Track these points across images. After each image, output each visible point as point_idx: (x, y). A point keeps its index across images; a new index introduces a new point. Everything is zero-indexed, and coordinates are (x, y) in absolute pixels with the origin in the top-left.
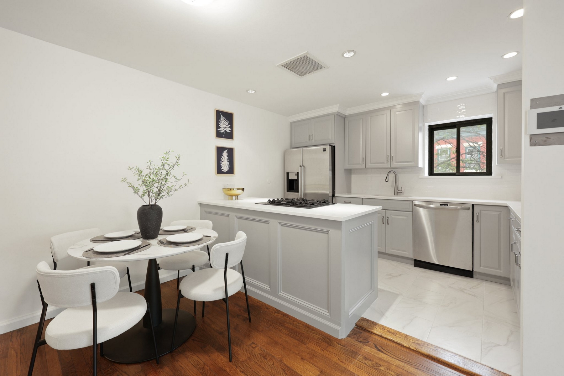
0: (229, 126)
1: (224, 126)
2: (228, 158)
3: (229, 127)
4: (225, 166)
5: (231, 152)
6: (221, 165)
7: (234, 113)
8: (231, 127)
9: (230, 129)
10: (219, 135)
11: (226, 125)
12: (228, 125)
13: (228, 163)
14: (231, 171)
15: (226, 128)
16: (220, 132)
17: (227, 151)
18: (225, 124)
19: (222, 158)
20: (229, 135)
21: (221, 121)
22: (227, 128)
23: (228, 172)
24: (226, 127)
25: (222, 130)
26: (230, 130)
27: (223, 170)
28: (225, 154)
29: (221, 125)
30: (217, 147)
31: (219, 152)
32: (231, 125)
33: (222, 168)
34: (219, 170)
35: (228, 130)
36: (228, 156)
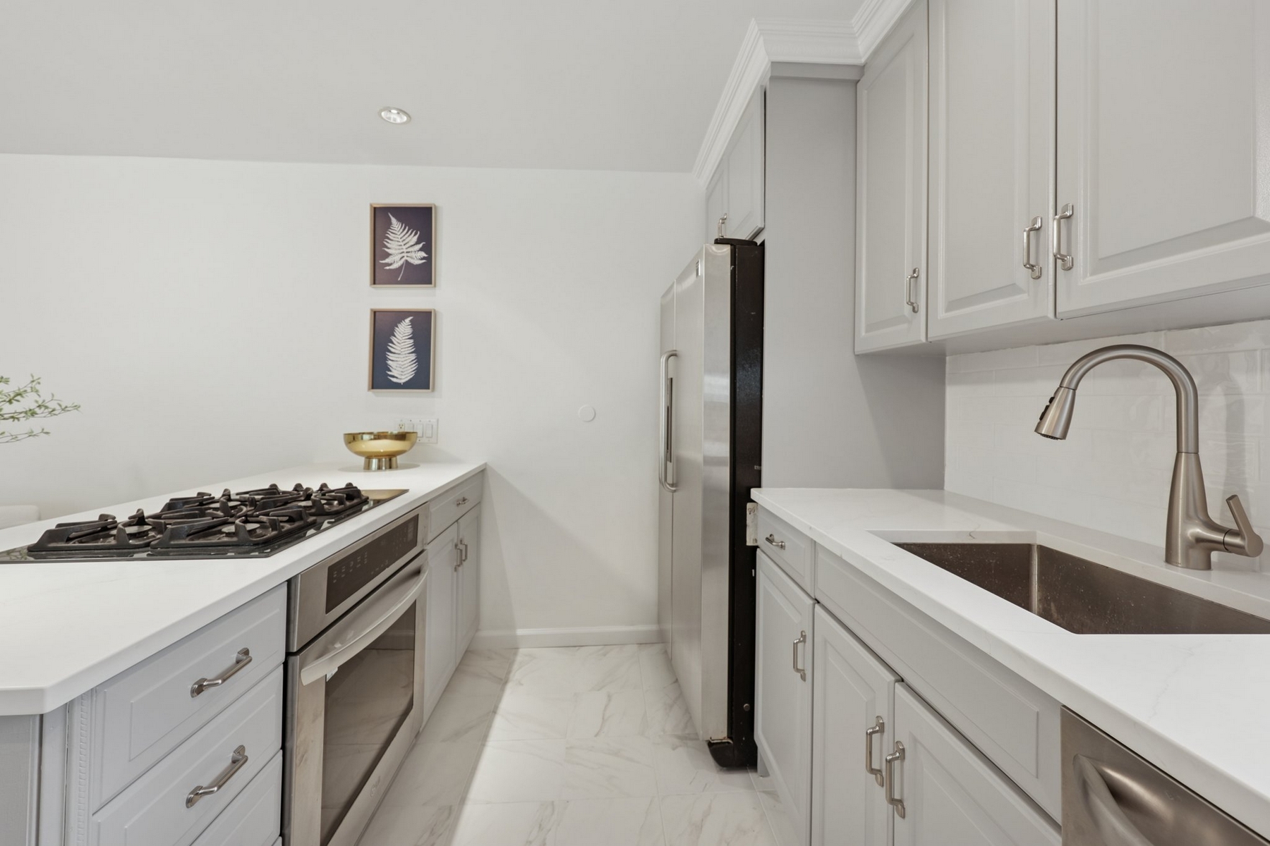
0: (421, 245)
1: (403, 248)
2: (412, 341)
3: (421, 250)
4: (402, 364)
5: (423, 324)
6: (389, 362)
7: (436, 207)
8: (428, 248)
9: (423, 254)
10: (380, 275)
12: (417, 243)
13: (413, 356)
14: (422, 380)
15: (409, 255)
16: (388, 268)
17: (411, 321)
18: (404, 242)
19: (393, 343)
20: (422, 274)
21: (391, 235)
22: (413, 255)
23: (409, 385)
24: (409, 250)
25: (395, 261)
26: (422, 259)
27: (393, 377)
28: (404, 330)
29: (389, 248)
30: (375, 313)
31: (383, 326)
32: (426, 240)
33: (389, 373)
34: (380, 378)
35: (417, 257)
36: (414, 336)
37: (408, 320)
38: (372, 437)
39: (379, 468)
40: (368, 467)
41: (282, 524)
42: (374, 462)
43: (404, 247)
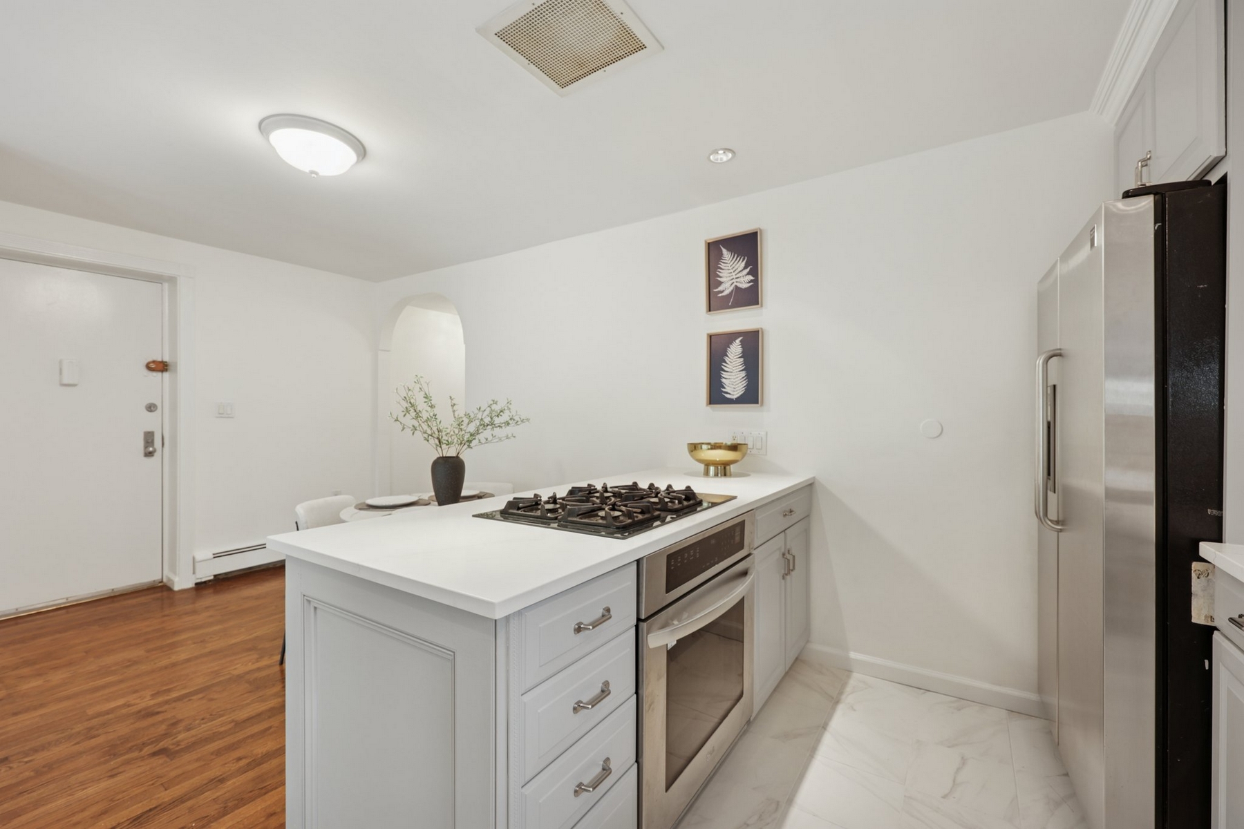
0: (748, 270)
2: (742, 359)
3: (748, 274)
4: (734, 383)
5: (752, 342)
6: (723, 380)
7: (761, 228)
8: (755, 270)
9: (750, 278)
10: (715, 303)
11: (737, 271)
12: (745, 268)
13: (743, 374)
14: (751, 395)
15: (738, 280)
16: (720, 295)
17: (741, 341)
18: (734, 269)
19: (726, 362)
20: (749, 297)
21: (722, 266)
22: (742, 279)
23: (740, 400)
24: (738, 276)
25: (726, 288)
26: (749, 282)
27: (727, 393)
28: (735, 349)
29: (721, 277)
30: (710, 337)
31: (717, 347)
32: (753, 266)
33: (723, 390)
34: (716, 395)
35: (744, 282)
36: (744, 355)
37: (738, 341)
38: (709, 447)
39: (716, 475)
40: (707, 473)
41: (635, 514)
42: (712, 469)
43: (734, 274)
